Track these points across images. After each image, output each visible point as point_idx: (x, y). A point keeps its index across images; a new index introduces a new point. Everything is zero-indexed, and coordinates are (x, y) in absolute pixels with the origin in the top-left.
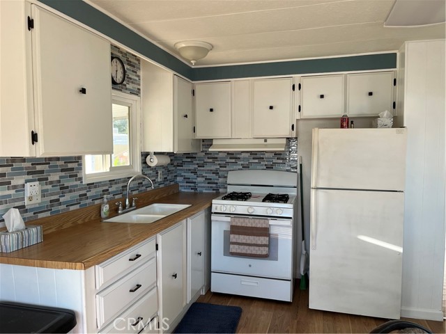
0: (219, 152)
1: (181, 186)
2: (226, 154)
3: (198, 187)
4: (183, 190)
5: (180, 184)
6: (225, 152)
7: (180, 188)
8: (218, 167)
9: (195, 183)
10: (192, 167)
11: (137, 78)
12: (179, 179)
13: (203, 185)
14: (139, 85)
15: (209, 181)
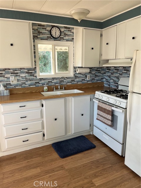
0: (120, 67)
1: (105, 83)
2: (122, 68)
3: (111, 84)
4: (105, 85)
5: (104, 82)
6: (122, 67)
7: (104, 84)
8: (119, 75)
9: (109, 82)
10: (109, 74)
11: (72, 34)
12: (104, 80)
13: (112, 84)
14: (73, 36)
15: (115, 82)
